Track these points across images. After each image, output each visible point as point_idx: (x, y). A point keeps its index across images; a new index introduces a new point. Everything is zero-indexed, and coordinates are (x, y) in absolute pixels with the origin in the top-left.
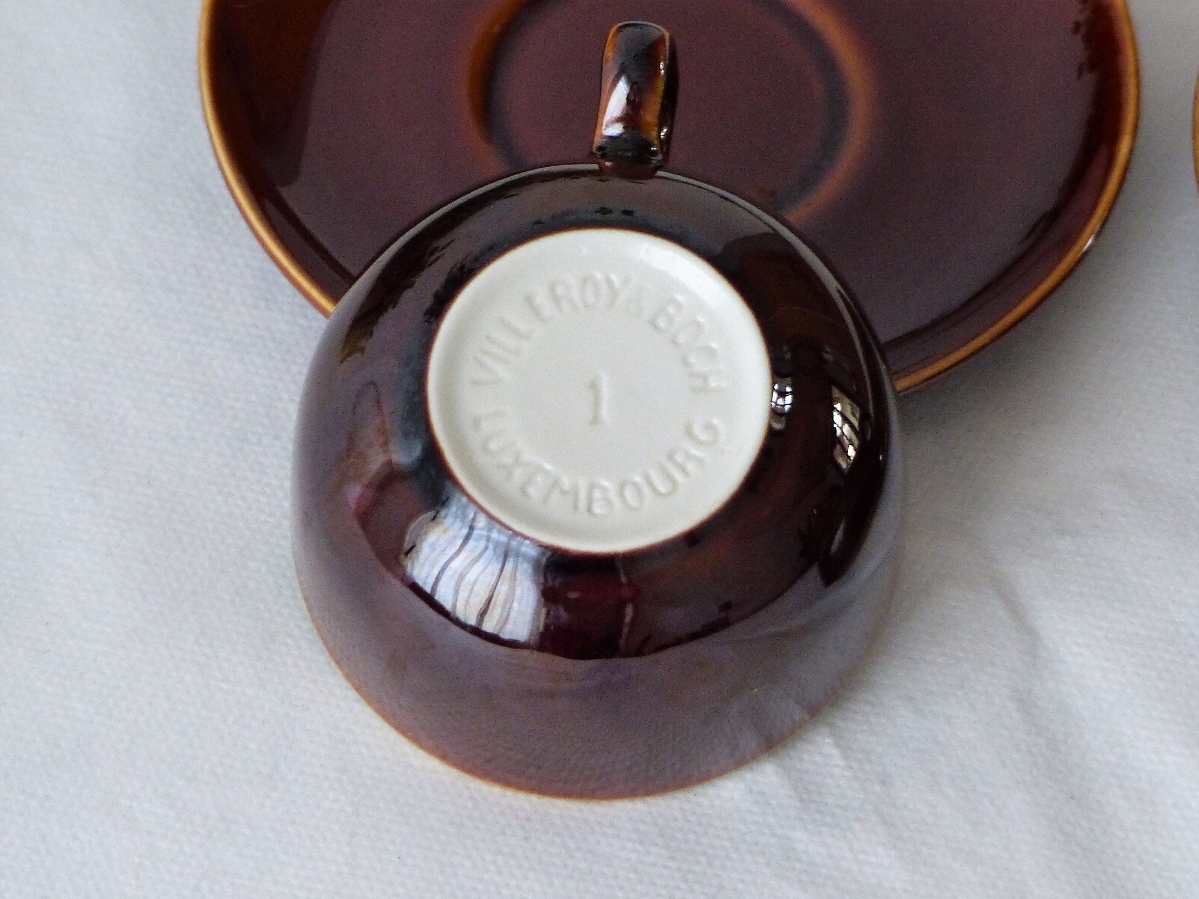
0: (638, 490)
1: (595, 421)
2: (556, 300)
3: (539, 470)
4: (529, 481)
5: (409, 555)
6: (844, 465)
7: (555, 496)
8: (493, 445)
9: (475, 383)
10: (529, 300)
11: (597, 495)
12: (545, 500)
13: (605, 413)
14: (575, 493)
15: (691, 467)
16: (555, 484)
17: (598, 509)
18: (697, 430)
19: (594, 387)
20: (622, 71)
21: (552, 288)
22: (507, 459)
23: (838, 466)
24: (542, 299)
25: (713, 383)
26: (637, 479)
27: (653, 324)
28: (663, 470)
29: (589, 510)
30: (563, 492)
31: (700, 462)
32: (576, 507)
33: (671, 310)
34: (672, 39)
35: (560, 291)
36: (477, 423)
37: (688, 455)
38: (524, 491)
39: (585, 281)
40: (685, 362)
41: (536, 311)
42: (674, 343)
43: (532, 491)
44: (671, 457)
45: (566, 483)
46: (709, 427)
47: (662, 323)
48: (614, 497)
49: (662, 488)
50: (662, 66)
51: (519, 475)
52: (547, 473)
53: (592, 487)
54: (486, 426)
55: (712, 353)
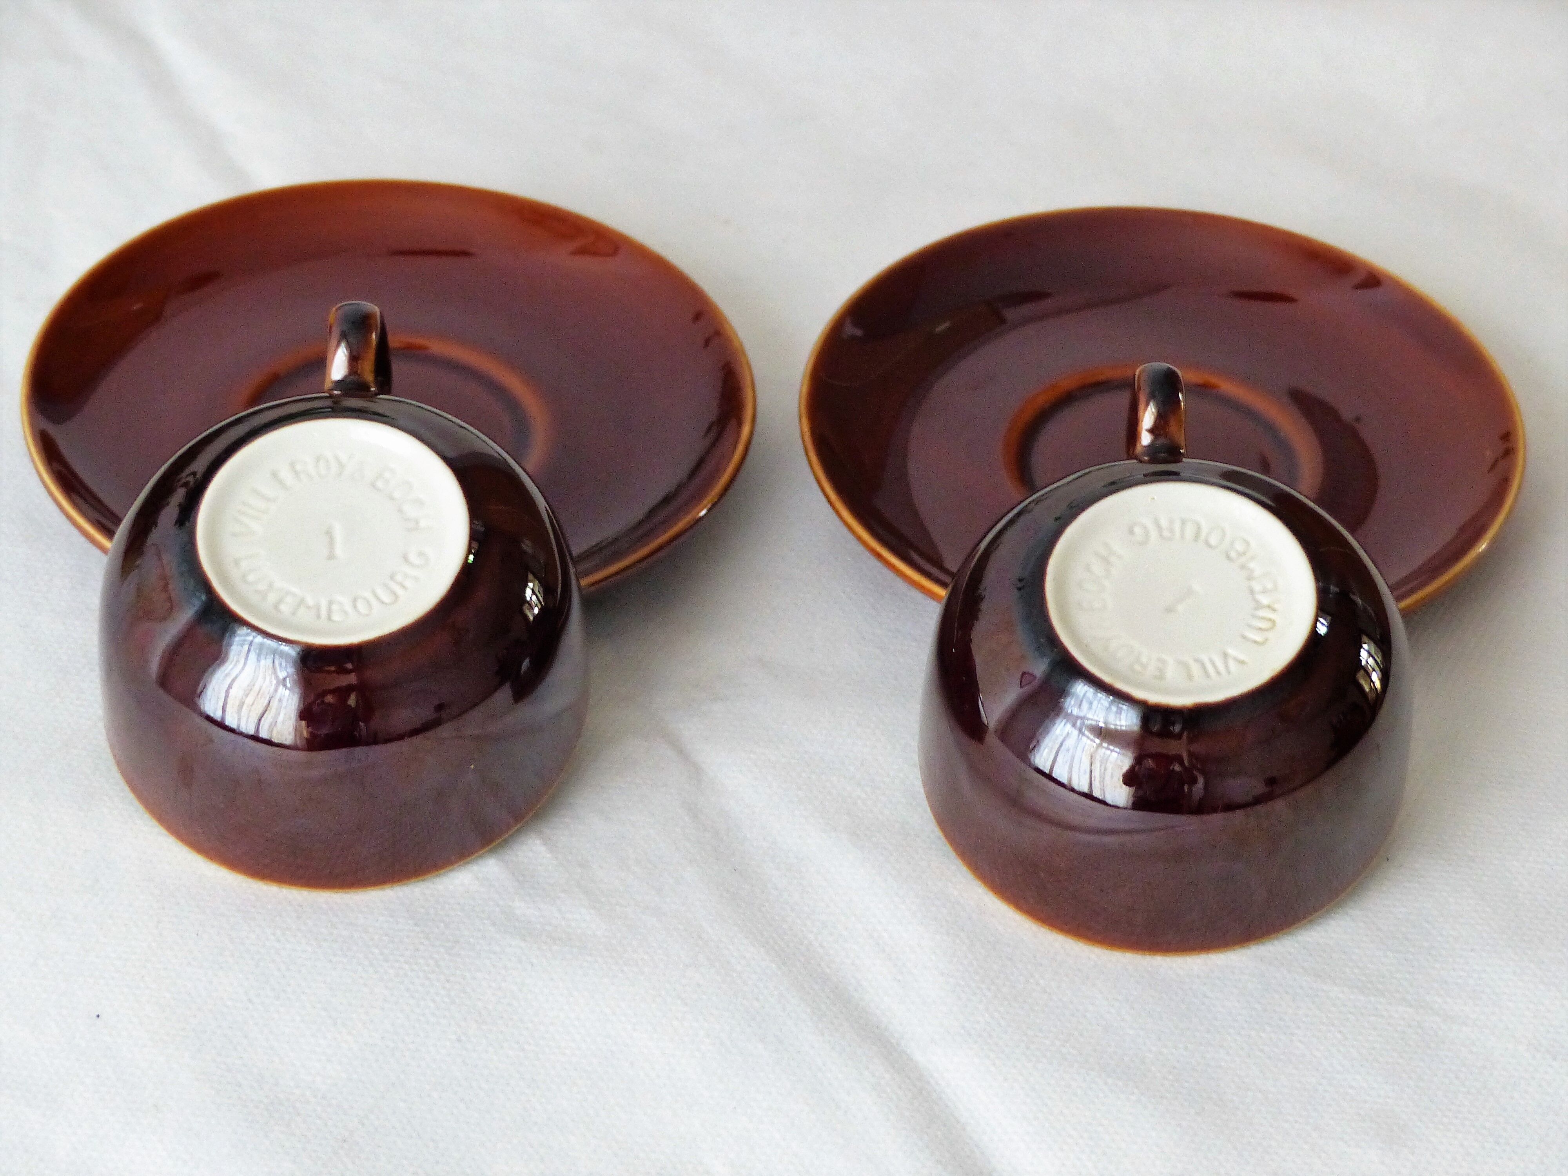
0: (368, 602)
1: (331, 556)
2: (297, 474)
3: (288, 593)
4: (281, 601)
5: (201, 696)
6: (531, 618)
7: (302, 611)
8: (251, 578)
9: (234, 535)
10: (275, 475)
11: (335, 607)
12: (294, 614)
13: (339, 551)
14: (318, 608)
15: (408, 583)
16: (302, 601)
17: (335, 617)
18: (413, 557)
19: (329, 534)
20: (344, 336)
21: (292, 465)
22: (262, 587)
23: (526, 617)
24: (286, 474)
25: (423, 524)
26: (368, 595)
27: (373, 485)
28: (386, 586)
29: (330, 618)
30: (308, 608)
31: (416, 579)
32: (319, 617)
33: (387, 475)
34: (381, 316)
35: (298, 467)
36: (237, 562)
37: (406, 576)
38: (276, 607)
39: (318, 460)
40: (400, 511)
41: (281, 483)
42: (391, 498)
43: (283, 607)
44: (392, 577)
45: (310, 601)
46: (421, 554)
47: (380, 484)
48: (349, 608)
49: (386, 599)
50: (374, 336)
51: (272, 598)
52: (294, 595)
53: (331, 603)
54: (244, 564)
55: (420, 503)
